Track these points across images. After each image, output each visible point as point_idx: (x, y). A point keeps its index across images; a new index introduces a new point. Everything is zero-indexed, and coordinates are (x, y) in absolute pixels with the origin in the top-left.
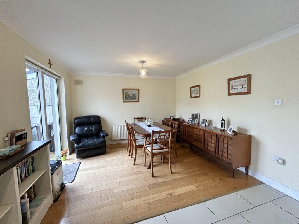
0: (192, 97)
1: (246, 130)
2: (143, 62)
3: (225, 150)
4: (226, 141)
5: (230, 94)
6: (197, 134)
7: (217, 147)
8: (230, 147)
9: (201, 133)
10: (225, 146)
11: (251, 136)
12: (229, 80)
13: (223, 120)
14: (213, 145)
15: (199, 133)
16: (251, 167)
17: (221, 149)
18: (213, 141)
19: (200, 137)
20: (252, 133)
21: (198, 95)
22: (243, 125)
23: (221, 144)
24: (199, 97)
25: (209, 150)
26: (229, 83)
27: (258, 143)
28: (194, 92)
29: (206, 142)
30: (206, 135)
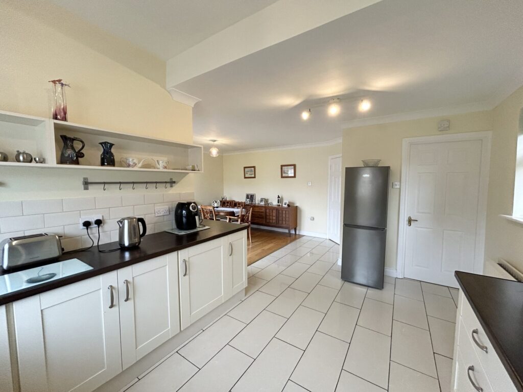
0: (245, 178)
1: (293, 203)
2: (215, 141)
3: (284, 219)
4: (284, 212)
5: (282, 177)
6: (259, 212)
7: (277, 217)
8: (287, 216)
9: (263, 210)
10: (284, 215)
11: (297, 206)
12: (282, 166)
13: (279, 197)
14: (274, 218)
15: (260, 210)
16: (298, 228)
17: (280, 219)
18: (274, 214)
19: (262, 214)
20: (297, 204)
21: (253, 176)
22: (291, 200)
23: (280, 215)
24: (255, 177)
25: (271, 223)
26: (282, 169)
27: (301, 211)
28: (249, 173)
29: (268, 217)
30: (267, 211)
